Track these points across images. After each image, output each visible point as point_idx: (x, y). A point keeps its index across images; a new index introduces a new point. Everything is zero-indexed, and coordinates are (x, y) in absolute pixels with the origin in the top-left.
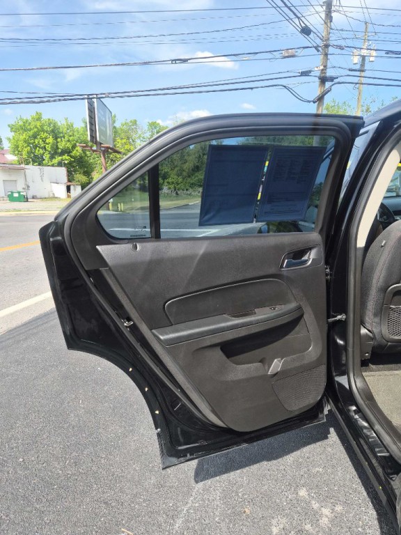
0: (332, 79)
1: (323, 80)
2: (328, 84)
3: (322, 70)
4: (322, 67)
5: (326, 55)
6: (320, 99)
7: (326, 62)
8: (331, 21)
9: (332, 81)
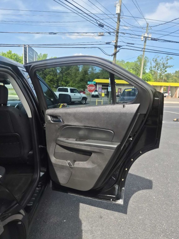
0: (119, 47)
1: (116, 47)
2: (118, 49)
3: (116, 42)
4: (115, 41)
5: (117, 36)
6: (115, 54)
7: (117, 39)
8: (120, 22)
9: (120, 47)
